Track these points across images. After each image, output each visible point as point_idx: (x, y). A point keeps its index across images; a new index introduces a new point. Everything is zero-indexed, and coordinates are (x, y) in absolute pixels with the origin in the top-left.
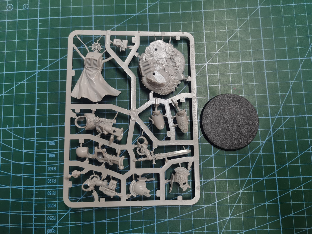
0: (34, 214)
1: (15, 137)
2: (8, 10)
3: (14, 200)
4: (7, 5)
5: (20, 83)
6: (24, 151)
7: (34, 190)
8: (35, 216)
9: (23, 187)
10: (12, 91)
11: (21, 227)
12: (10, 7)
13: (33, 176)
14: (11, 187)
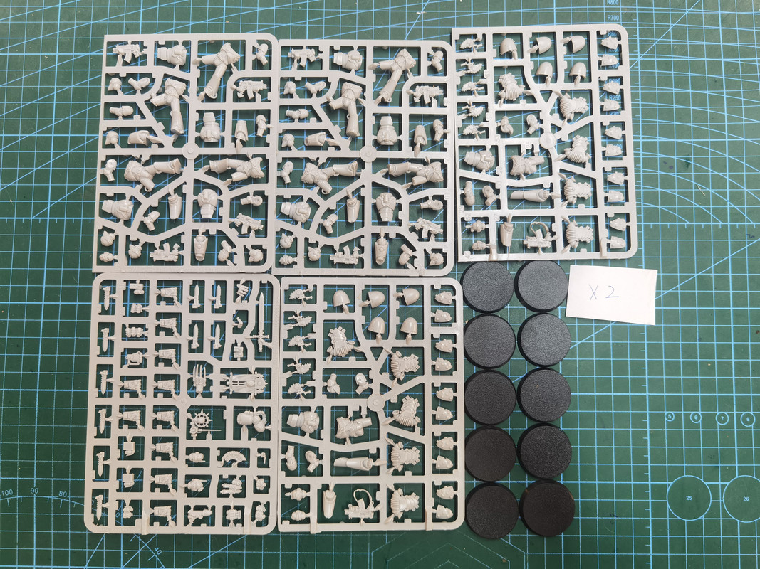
0: (640, 103)
1: (674, 210)
2: (699, 413)
3: (670, 123)
4: (700, 421)
5: (670, 291)
6: (659, 189)
7: (641, 136)
8: (638, 101)
9: (658, 140)
10: (683, 278)
11: (657, 87)
12: (696, 417)
13: (643, 155)
14: (675, 140)
